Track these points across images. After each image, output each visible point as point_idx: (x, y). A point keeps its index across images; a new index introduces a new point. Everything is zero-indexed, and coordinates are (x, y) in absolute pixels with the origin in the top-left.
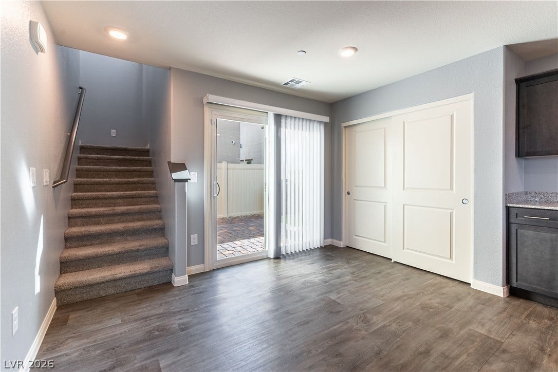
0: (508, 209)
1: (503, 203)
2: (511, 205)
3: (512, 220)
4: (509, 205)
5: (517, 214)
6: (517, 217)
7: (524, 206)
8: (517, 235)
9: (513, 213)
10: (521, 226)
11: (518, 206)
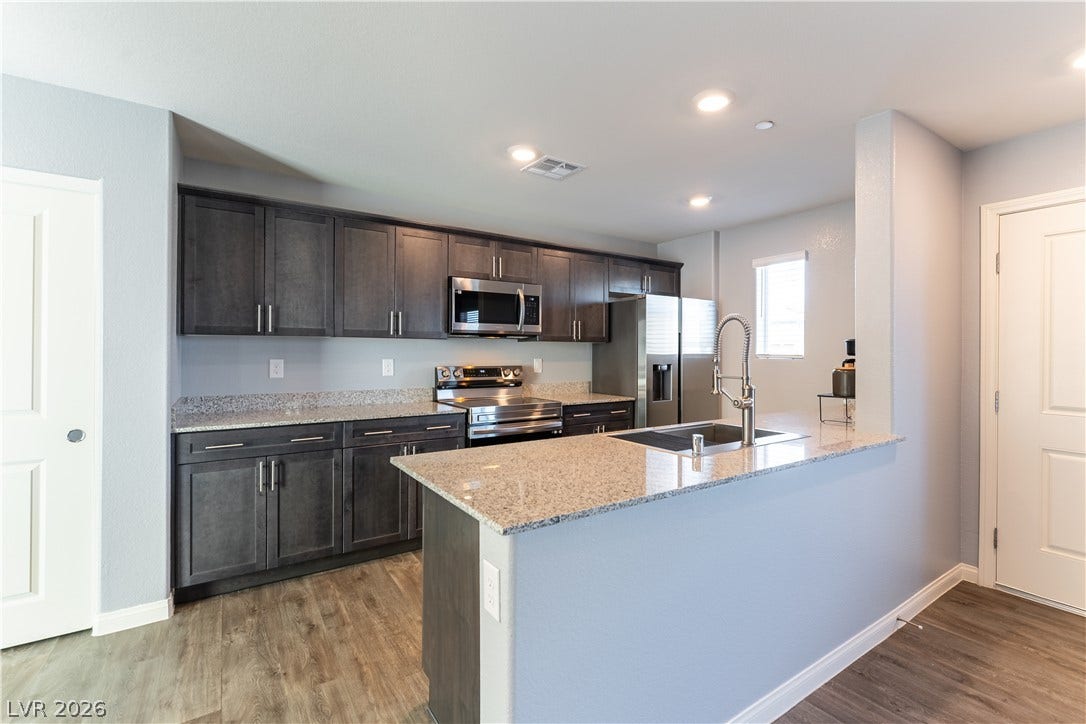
0: (175, 438)
1: (168, 428)
2: (182, 430)
3: (183, 459)
4: (178, 430)
5: (191, 445)
6: (191, 451)
7: (203, 428)
8: (191, 486)
9: (185, 443)
10: (199, 466)
11: (194, 430)
